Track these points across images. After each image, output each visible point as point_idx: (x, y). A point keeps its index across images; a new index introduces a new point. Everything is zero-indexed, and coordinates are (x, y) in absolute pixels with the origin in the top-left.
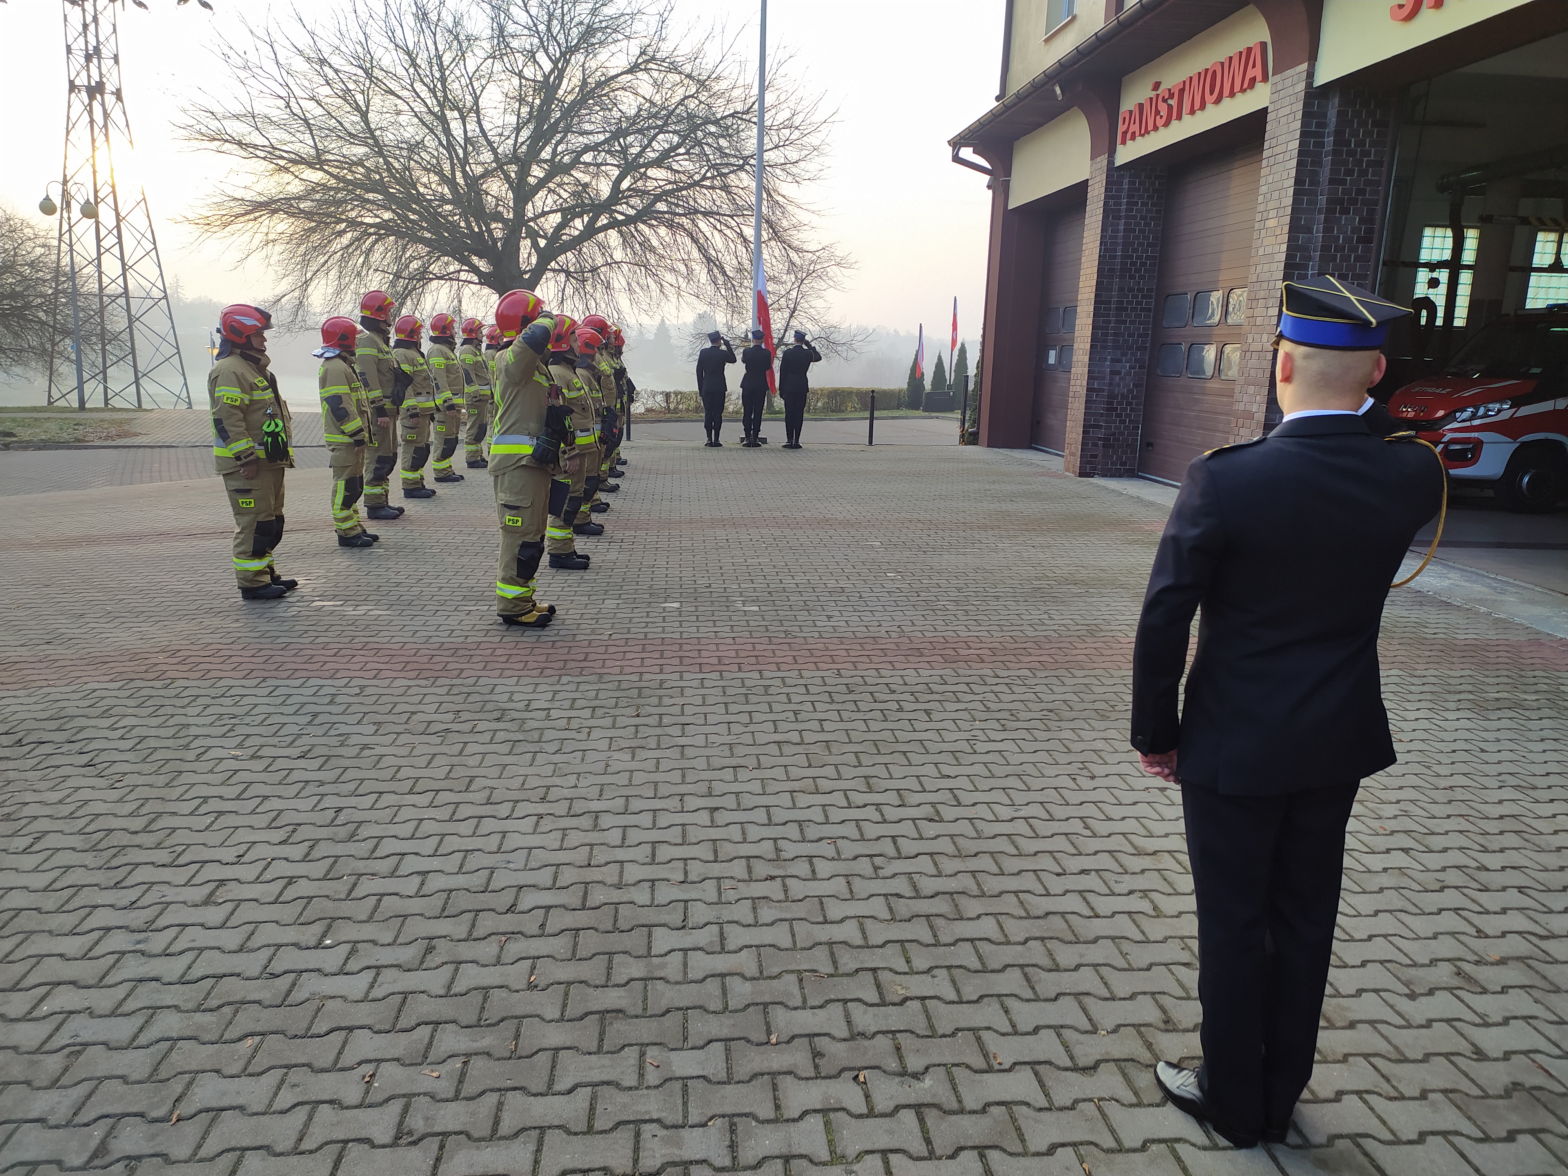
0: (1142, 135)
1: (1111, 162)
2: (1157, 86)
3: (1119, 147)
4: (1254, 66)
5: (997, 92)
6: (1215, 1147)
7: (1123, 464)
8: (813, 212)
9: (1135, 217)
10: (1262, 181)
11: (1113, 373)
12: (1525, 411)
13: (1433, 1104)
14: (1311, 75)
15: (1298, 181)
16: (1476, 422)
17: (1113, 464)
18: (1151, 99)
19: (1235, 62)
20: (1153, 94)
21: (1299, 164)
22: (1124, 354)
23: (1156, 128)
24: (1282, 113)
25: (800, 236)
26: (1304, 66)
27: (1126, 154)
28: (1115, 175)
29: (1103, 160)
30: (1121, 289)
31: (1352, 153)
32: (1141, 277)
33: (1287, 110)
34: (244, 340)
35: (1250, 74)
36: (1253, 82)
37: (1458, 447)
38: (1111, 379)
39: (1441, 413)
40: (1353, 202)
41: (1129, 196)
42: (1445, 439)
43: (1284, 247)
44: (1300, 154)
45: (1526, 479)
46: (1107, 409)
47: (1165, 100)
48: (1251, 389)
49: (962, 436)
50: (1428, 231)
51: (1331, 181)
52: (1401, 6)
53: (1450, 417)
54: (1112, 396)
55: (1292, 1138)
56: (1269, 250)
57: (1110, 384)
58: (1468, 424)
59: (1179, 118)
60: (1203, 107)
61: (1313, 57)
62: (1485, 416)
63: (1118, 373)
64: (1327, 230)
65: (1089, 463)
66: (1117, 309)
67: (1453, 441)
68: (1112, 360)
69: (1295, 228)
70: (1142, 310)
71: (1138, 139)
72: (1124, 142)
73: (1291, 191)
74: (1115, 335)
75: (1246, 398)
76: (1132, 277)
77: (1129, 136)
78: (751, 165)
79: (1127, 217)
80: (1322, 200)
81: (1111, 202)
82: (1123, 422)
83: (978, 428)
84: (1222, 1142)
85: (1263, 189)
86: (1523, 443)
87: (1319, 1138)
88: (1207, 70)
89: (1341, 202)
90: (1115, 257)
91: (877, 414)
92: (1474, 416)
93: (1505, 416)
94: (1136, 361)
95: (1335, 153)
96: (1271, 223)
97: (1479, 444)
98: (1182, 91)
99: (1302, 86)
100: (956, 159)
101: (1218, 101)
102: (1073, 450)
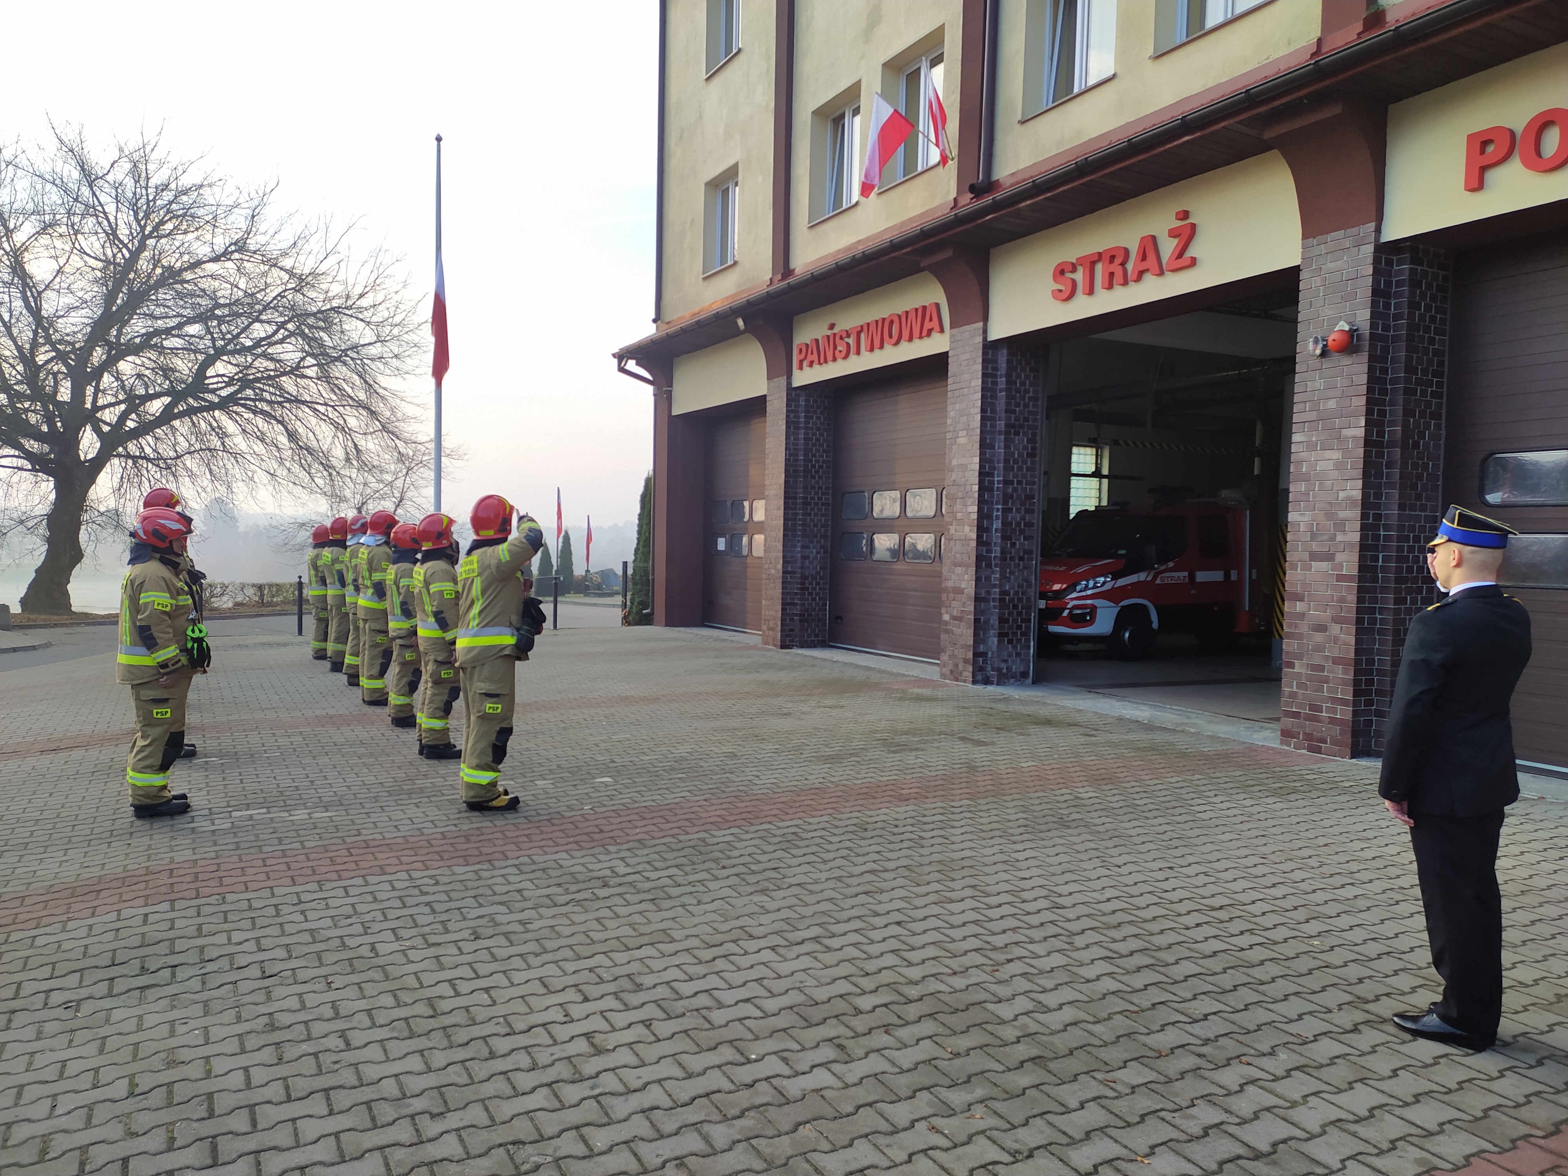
0: (820, 364)
1: (789, 383)
2: (832, 327)
3: (796, 372)
4: (931, 320)
7: (817, 636)
9: (811, 428)
10: (949, 408)
11: (804, 558)
12: (1121, 582)
14: (985, 332)
15: (983, 410)
16: (1089, 592)
17: (809, 636)
18: (828, 337)
19: (912, 316)
20: (829, 333)
21: (983, 397)
22: (811, 542)
23: (835, 359)
24: (963, 357)
26: (981, 324)
27: (804, 377)
28: (794, 394)
29: (783, 381)
30: (805, 487)
31: (1018, 391)
32: (820, 477)
33: (968, 356)
35: (927, 325)
36: (929, 333)
37: (1079, 612)
38: (803, 563)
39: (1057, 587)
40: (1022, 426)
41: (806, 411)
42: (1069, 606)
43: (977, 460)
44: (983, 389)
45: (1127, 635)
46: (801, 589)
47: (842, 338)
49: (625, 618)
50: (1075, 450)
51: (1007, 411)
52: (1060, 291)
53: (1072, 587)
54: (804, 577)
56: (963, 461)
57: (802, 567)
58: (1084, 594)
59: (858, 353)
60: (881, 347)
61: (985, 318)
62: (1095, 587)
63: (808, 557)
64: (1007, 447)
65: (788, 636)
66: (803, 503)
67: (1075, 607)
68: (802, 547)
69: (985, 445)
70: (823, 504)
71: (816, 366)
72: (801, 368)
73: (979, 417)
74: (802, 525)
75: (954, 577)
76: (813, 477)
77: (805, 363)
79: (805, 428)
80: (1001, 425)
81: (792, 415)
82: (814, 599)
85: (952, 414)
86: (1122, 607)
88: (884, 319)
89: (1013, 426)
90: (797, 460)
92: (1086, 588)
93: (1108, 587)
94: (822, 547)
95: (1008, 390)
96: (962, 441)
97: (1094, 608)
98: (859, 333)
99: (979, 339)
101: (897, 343)
102: (771, 624)
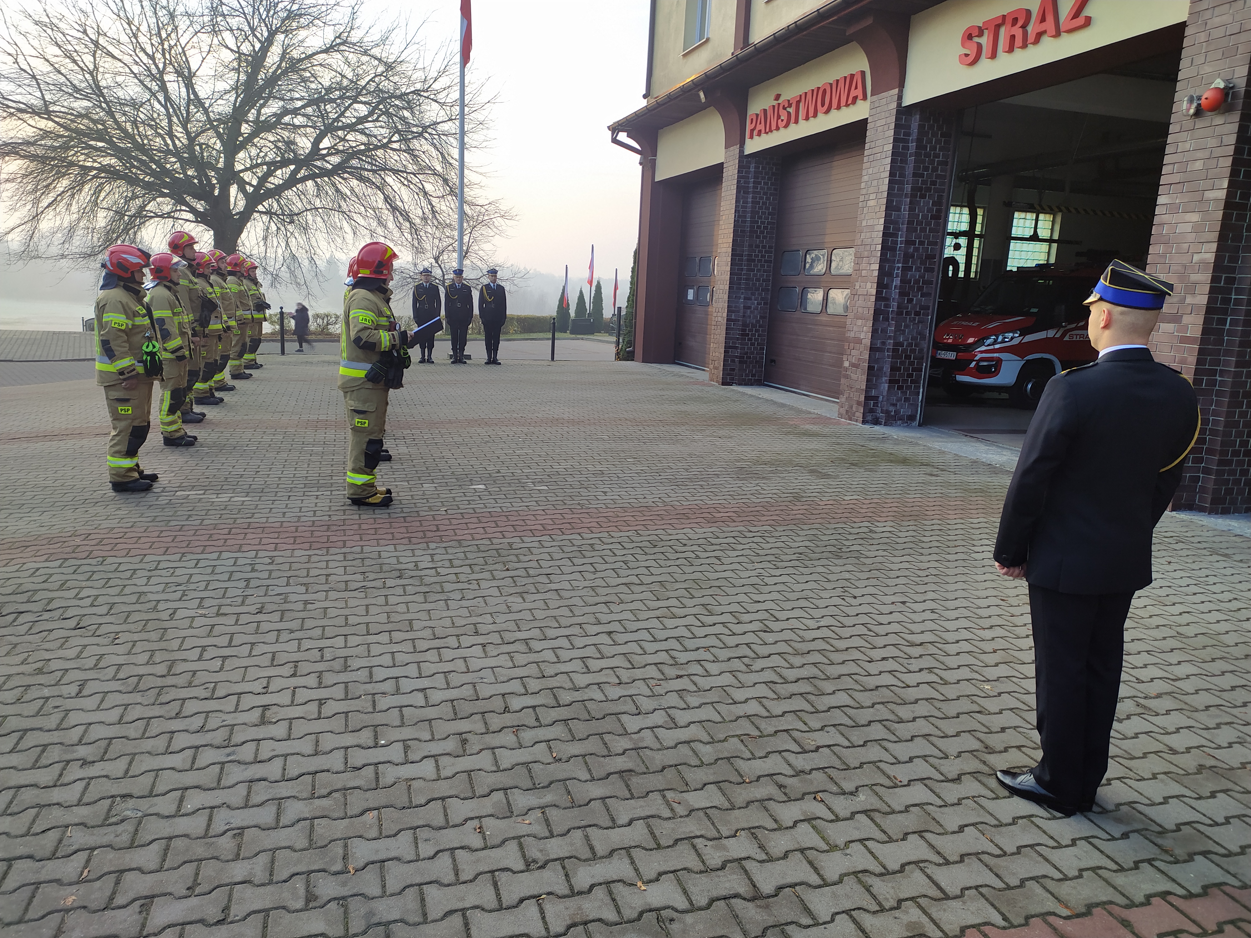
0: (766, 133)
1: (741, 151)
2: (778, 97)
3: (748, 141)
4: (856, 88)
5: (644, 92)
6: (1055, 818)
7: (753, 375)
8: (481, 174)
9: (759, 193)
10: (864, 172)
11: (745, 308)
12: (1029, 338)
13: (1162, 781)
14: (900, 98)
15: (892, 174)
16: (997, 346)
17: (747, 375)
18: (774, 106)
19: (841, 84)
20: (775, 103)
21: (893, 161)
22: (753, 294)
23: (778, 129)
24: (879, 123)
25: (472, 193)
26: (895, 91)
27: (753, 146)
28: (745, 161)
29: (736, 149)
30: (750, 246)
31: (927, 155)
32: (764, 237)
33: (883, 122)
34: (129, 275)
35: (854, 93)
36: (854, 101)
37: (985, 364)
38: (744, 313)
39: (971, 340)
40: (929, 190)
41: (755, 177)
42: (977, 358)
43: (882, 221)
44: (893, 154)
45: (1030, 386)
46: (742, 335)
47: (784, 108)
48: (859, 322)
49: (618, 354)
51: (915, 175)
52: (966, 55)
53: (980, 342)
54: (745, 325)
55: (1095, 808)
56: (870, 223)
57: (744, 316)
58: (992, 347)
59: (796, 122)
60: (815, 116)
61: (901, 85)
62: (1003, 342)
63: (749, 308)
64: (911, 209)
65: (729, 374)
66: (748, 260)
67: (982, 360)
68: (745, 298)
69: (890, 207)
70: (766, 261)
71: (763, 135)
72: (751, 137)
73: (887, 181)
74: (746, 279)
75: (855, 329)
76: (758, 237)
77: (755, 133)
78: (430, 134)
79: (754, 192)
80: (908, 188)
81: (742, 181)
82: (753, 344)
83: (634, 348)
84: (1059, 815)
85: (865, 178)
86: (1027, 361)
87: (1111, 807)
88: (819, 88)
89: (920, 189)
90: (745, 222)
91: (557, 335)
92: (995, 342)
93: (1016, 342)
94: (762, 299)
95: (917, 154)
96: (871, 203)
97: (999, 361)
98: (798, 102)
99: (895, 105)
100: (615, 141)
101: (827, 112)
102: (716, 365)
